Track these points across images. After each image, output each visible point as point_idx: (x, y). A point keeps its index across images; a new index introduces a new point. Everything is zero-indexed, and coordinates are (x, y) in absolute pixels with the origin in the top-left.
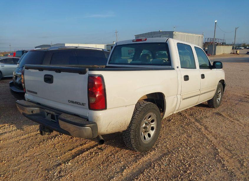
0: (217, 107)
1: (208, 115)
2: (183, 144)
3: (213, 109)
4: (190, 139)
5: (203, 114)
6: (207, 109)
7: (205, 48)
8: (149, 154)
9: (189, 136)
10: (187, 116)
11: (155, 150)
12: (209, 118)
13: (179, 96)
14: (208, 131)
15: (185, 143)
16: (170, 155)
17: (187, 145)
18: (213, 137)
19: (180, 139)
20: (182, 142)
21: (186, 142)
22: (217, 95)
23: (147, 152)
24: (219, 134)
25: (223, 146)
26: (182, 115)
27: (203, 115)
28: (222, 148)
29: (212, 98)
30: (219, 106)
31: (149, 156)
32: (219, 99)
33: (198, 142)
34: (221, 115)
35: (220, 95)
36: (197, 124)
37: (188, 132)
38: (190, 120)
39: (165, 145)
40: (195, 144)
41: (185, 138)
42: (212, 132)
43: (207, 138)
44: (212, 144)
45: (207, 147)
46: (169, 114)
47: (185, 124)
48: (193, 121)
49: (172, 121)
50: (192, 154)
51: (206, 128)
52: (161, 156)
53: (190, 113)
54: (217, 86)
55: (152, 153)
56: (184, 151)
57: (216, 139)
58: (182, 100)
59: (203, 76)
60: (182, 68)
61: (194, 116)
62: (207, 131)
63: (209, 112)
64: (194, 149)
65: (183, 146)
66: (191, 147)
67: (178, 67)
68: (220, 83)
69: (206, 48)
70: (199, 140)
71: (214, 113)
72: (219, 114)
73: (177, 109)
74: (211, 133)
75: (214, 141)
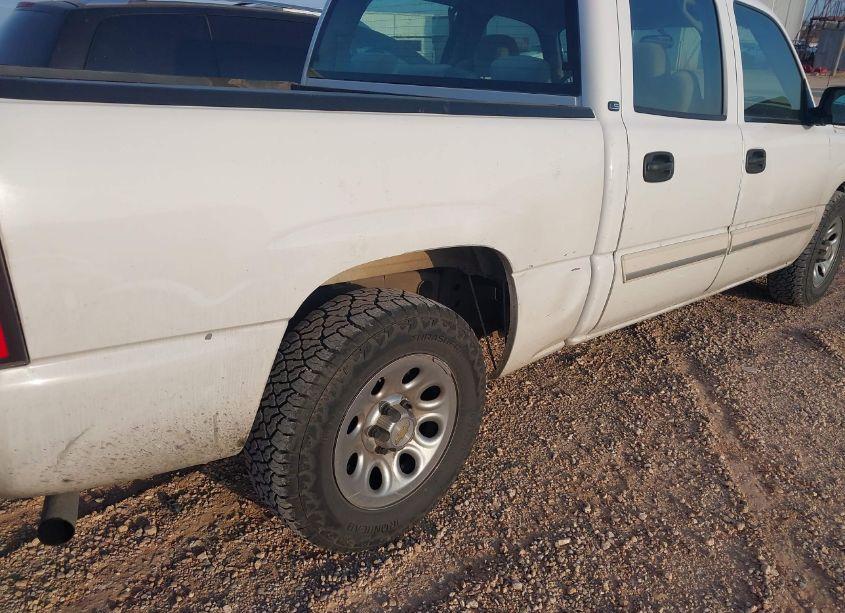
0: (808, 303)
1: (759, 339)
2: (588, 510)
3: (788, 311)
4: (632, 479)
5: (733, 334)
6: (763, 308)
7: (807, 43)
8: (389, 561)
9: (636, 460)
10: (658, 340)
11: (435, 533)
12: (760, 359)
13: (604, 264)
14: (738, 433)
15: (604, 502)
16: (494, 584)
17: (607, 519)
18: (756, 478)
19: (582, 476)
20: (591, 493)
21: (610, 498)
22: (815, 250)
23: (386, 546)
24: (790, 457)
25: (797, 543)
26: (635, 334)
27: (733, 340)
28: (789, 559)
29: (789, 263)
30: (817, 298)
31: (385, 574)
32: (826, 267)
33: (672, 500)
34: (819, 345)
35: (834, 248)
36: (695, 388)
37: (639, 432)
38: (666, 362)
39: (497, 503)
40: (654, 513)
41: (613, 467)
42: (755, 440)
43: (723, 480)
44: (741, 527)
45: (711, 543)
46: (541, 350)
47: (635, 382)
48: (676, 371)
49: (581, 361)
50: (618, 585)
51: (732, 419)
52: (449, 578)
53: (677, 325)
54: (821, 210)
55: (410, 556)
56: (581, 558)
57: (769, 488)
58: (619, 279)
59: (756, 161)
60: (638, 109)
61: (690, 344)
62: (730, 438)
63: (766, 327)
64: (634, 548)
65: (587, 524)
66: (627, 529)
67: (613, 106)
68: (841, 194)
69: (812, 45)
70: (676, 490)
71: (786, 333)
72: (809, 339)
73: (589, 321)
74: (753, 448)
75: (758, 502)
